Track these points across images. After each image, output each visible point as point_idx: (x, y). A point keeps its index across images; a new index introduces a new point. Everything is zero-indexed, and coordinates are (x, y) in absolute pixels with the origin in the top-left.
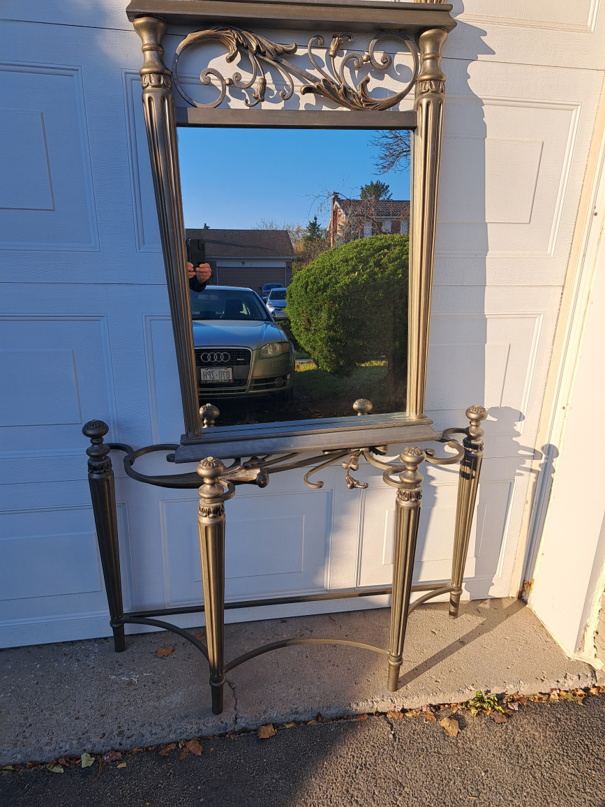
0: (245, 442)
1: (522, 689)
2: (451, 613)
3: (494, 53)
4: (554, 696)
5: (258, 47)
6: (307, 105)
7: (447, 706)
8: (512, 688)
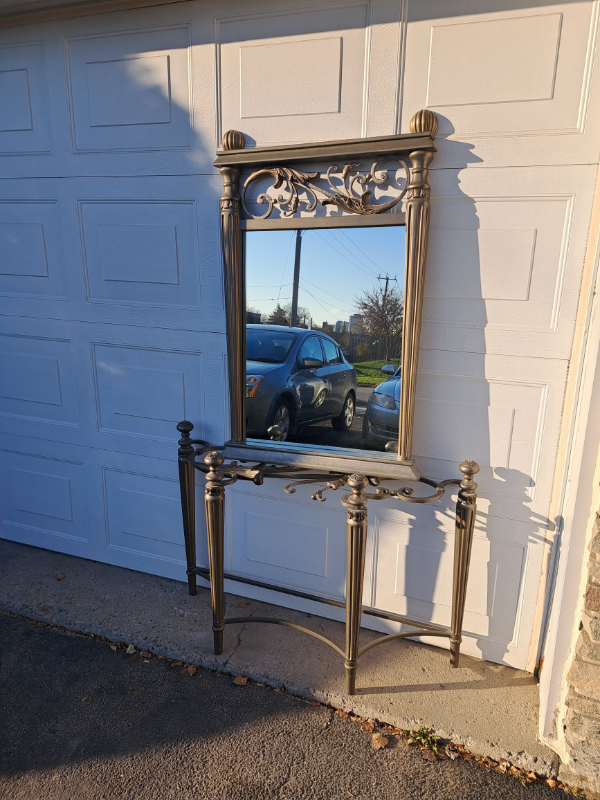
0: (265, 452)
1: (468, 744)
2: (451, 662)
3: (483, 161)
4: (502, 768)
5: (292, 177)
6: (332, 213)
7: (390, 727)
8: (458, 738)
